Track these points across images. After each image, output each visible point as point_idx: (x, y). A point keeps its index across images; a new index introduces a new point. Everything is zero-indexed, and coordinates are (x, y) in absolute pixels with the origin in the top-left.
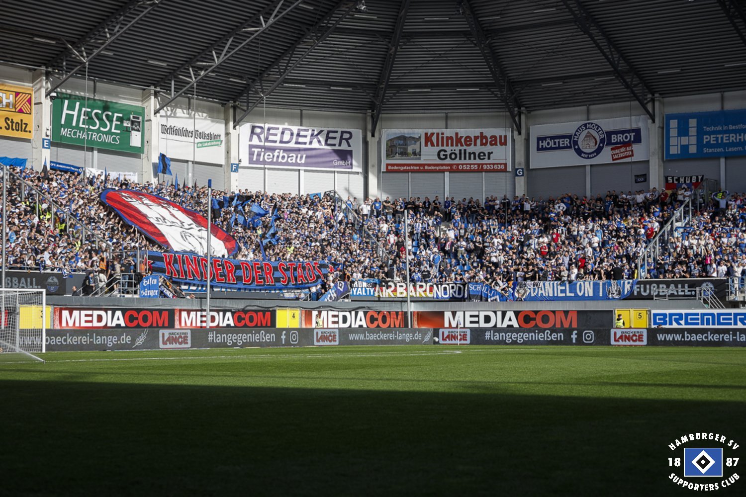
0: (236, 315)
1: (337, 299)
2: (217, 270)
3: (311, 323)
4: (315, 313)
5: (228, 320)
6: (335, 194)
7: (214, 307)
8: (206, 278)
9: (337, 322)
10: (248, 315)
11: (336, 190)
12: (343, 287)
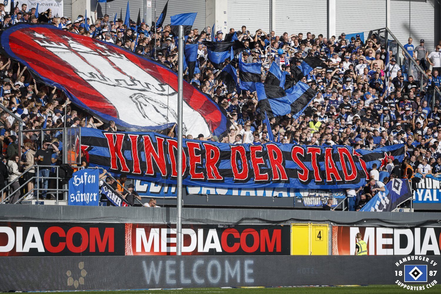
0: (225, 234)
1: (390, 207)
2: (194, 159)
3: (348, 249)
4: (354, 231)
5: (213, 242)
6: (386, 35)
7: (189, 220)
8: (177, 174)
9: (392, 246)
10: (244, 235)
11: (389, 27)
12: (400, 188)
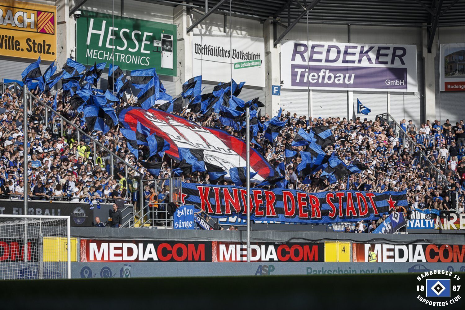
0: (280, 249)
1: (392, 231)
2: (257, 202)
3: (363, 258)
5: (271, 254)
6: (388, 118)
7: (255, 239)
8: (246, 212)
9: (393, 257)
10: (293, 249)
11: (389, 112)
12: (398, 218)
